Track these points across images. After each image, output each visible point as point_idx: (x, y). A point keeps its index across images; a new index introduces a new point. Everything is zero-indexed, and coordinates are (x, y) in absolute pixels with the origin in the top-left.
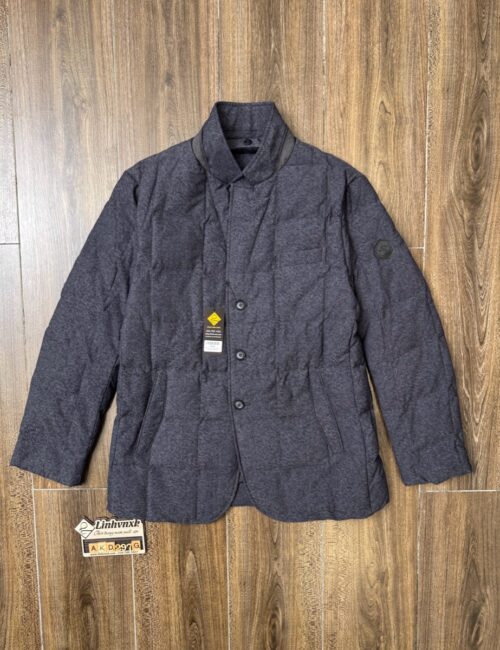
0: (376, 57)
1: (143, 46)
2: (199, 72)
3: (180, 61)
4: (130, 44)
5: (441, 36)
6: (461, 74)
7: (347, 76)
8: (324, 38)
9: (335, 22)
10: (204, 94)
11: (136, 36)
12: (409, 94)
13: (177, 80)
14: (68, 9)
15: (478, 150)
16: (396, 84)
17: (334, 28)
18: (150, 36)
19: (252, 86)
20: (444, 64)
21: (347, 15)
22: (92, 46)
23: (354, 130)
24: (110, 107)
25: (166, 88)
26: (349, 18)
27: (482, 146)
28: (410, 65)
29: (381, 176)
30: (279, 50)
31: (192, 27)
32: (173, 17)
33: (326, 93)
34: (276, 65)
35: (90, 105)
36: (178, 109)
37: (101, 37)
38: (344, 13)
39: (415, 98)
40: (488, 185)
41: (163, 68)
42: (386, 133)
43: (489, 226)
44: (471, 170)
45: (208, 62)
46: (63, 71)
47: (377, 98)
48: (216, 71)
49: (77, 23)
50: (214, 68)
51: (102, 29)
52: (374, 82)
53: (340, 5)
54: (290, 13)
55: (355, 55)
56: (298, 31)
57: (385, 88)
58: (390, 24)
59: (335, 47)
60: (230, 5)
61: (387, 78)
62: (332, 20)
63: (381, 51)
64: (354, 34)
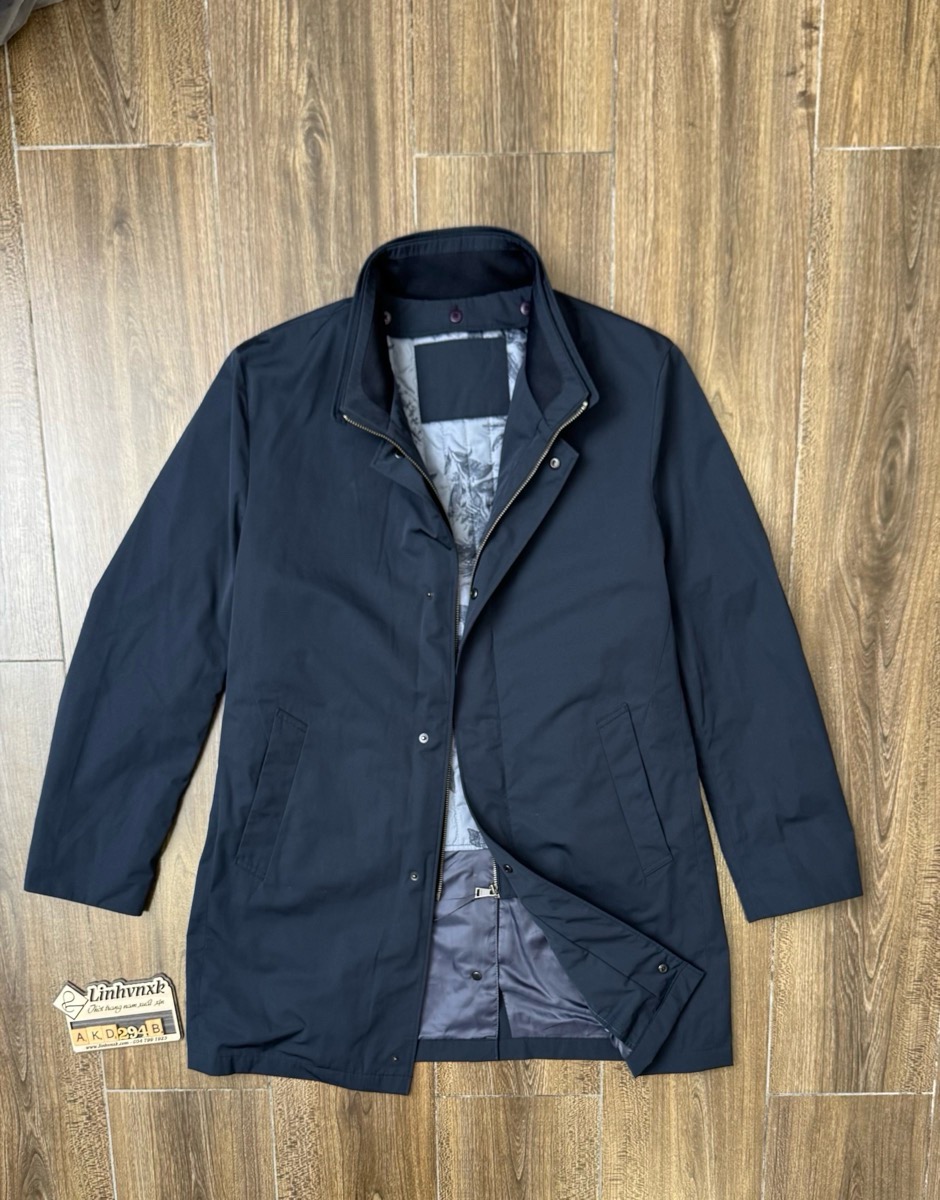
0: (709, 303)
1: (277, 283)
4: (251, 279)
5: (831, 258)
6: (868, 336)
8: (613, 267)
9: (634, 235)
11: (262, 263)
12: (767, 375)
14: (134, 211)
15: (892, 483)
16: (744, 357)
17: (632, 247)
18: (289, 263)
20: (836, 315)
21: (656, 218)
22: (182, 285)
26: (660, 226)
27: (898, 474)
28: (772, 319)
32: (331, 226)
37: (198, 266)
38: (651, 215)
39: (779, 383)
40: (906, 549)
43: (905, 626)
44: (877, 520)
46: (129, 333)
49: (152, 237)
52: (703, 353)
53: (643, 201)
54: (549, 215)
55: (669, 300)
56: (564, 252)
57: (723, 365)
58: (736, 236)
59: (633, 285)
60: (438, 202)
61: (728, 344)
62: (628, 229)
63: (718, 292)
64: (668, 259)
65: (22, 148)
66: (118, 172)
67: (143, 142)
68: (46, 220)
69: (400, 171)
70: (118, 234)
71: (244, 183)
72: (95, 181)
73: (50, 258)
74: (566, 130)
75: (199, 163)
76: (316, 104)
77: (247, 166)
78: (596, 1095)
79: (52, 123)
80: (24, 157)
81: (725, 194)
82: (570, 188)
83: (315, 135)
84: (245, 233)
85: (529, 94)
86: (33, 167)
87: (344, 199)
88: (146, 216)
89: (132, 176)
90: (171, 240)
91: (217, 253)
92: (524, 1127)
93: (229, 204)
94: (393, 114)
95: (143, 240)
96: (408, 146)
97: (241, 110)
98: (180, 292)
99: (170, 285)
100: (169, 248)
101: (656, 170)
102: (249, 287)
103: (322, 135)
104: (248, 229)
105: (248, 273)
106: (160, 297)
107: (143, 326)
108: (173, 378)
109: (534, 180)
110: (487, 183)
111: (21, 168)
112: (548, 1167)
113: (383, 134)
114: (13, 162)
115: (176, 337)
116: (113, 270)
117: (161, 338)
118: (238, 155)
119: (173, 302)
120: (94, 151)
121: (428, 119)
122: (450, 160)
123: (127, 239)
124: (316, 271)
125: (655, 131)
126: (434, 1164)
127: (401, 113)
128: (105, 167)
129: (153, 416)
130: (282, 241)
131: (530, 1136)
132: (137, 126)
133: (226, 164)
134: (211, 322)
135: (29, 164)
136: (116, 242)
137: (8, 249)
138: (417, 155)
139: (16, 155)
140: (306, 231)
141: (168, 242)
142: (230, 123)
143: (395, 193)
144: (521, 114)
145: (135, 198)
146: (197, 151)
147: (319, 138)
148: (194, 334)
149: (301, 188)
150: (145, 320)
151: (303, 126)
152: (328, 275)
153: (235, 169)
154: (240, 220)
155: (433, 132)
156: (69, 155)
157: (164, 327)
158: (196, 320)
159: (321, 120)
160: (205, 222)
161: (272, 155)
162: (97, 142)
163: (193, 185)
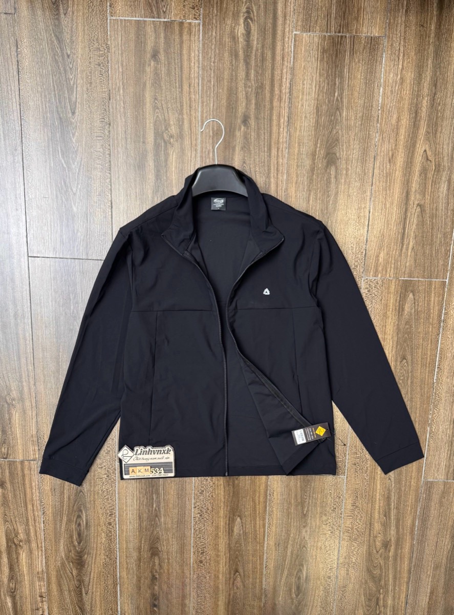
0: (424, 110)
1: (225, 88)
2: (271, 115)
3: (256, 104)
4: (214, 85)
7: (397, 125)
8: (381, 89)
9: (392, 76)
10: (274, 136)
11: (219, 79)
13: (252, 122)
14: (162, 51)
16: (438, 135)
17: (391, 81)
18: (232, 79)
19: (316, 130)
21: (403, 69)
22: (181, 86)
23: (398, 174)
24: (194, 142)
25: (243, 128)
26: (404, 72)
29: (418, 216)
30: (341, 98)
31: (268, 73)
32: (253, 63)
33: (379, 140)
34: (338, 112)
35: (177, 141)
36: (252, 148)
37: (190, 78)
38: (400, 66)
41: (241, 110)
42: (425, 180)
45: (280, 107)
46: (155, 108)
47: (421, 147)
48: (286, 115)
49: (169, 63)
50: (285, 113)
51: (190, 71)
52: (420, 132)
53: (397, 60)
54: (354, 64)
55: (406, 106)
56: (359, 82)
57: (428, 138)
58: (438, 78)
59: (390, 98)
60: (303, 55)
61: (431, 129)
62: (389, 73)
63: (428, 104)
64: (407, 87)
65: (112, 18)
66: (155, 32)
67: (168, 19)
68: (120, 52)
69: (287, 39)
70: (154, 61)
71: (214, 40)
72: (145, 36)
73: (121, 70)
74: (365, 25)
75: (194, 30)
76: (250, 6)
77: (216, 33)
78: (343, 476)
79: (127, 7)
80: (112, 22)
81: (435, 60)
82: (364, 52)
83: (249, 20)
84: (212, 64)
85: (349, 7)
86: (116, 27)
87: (260, 51)
88: (167, 53)
89: (162, 34)
90: (178, 65)
91: (199, 73)
92: (309, 489)
93: (206, 50)
94: (285, 12)
95: (165, 65)
96: (291, 28)
97: (215, 6)
98: (180, 90)
99: (176, 87)
100: (177, 69)
101: (405, 46)
102: (212, 90)
103: (251, 19)
104: (214, 63)
105: (212, 83)
106: (171, 92)
107: (162, 105)
108: (173, 130)
109: (348, 46)
110: (326, 48)
111: (110, 27)
112: (319, 509)
113: (280, 21)
114: (107, 24)
115: (177, 111)
116: (150, 78)
117: (170, 111)
118: (212, 27)
119: (176, 94)
120: (145, 21)
121: (301, 16)
122: (310, 35)
123: (158, 64)
124: (244, 83)
125: (405, 28)
126: (266, 504)
127: (289, 12)
128: (149, 30)
129: (163, 148)
130: (229, 69)
131: (311, 494)
132: (166, 11)
133: (206, 31)
134: (194, 105)
135: (114, 25)
136: (152, 65)
137: (102, 65)
138: (295, 32)
139: (108, 21)
140: (241, 65)
141: (176, 66)
142: (209, 12)
143: (283, 49)
144: (344, 16)
145: (163, 45)
146: (193, 24)
147: (250, 21)
148: (186, 110)
149: (240, 44)
150: (163, 102)
151: (244, 16)
152: (249, 86)
153: (210, 34)
154: (211, 58)
155: (303, 22)
156: (133, 22)
157: (172, 106)
158: (187, 104)
159: (251, 13)
160: (195, 57)
161: (228, 29)
162: (147, 17)
163: (190, 40)
